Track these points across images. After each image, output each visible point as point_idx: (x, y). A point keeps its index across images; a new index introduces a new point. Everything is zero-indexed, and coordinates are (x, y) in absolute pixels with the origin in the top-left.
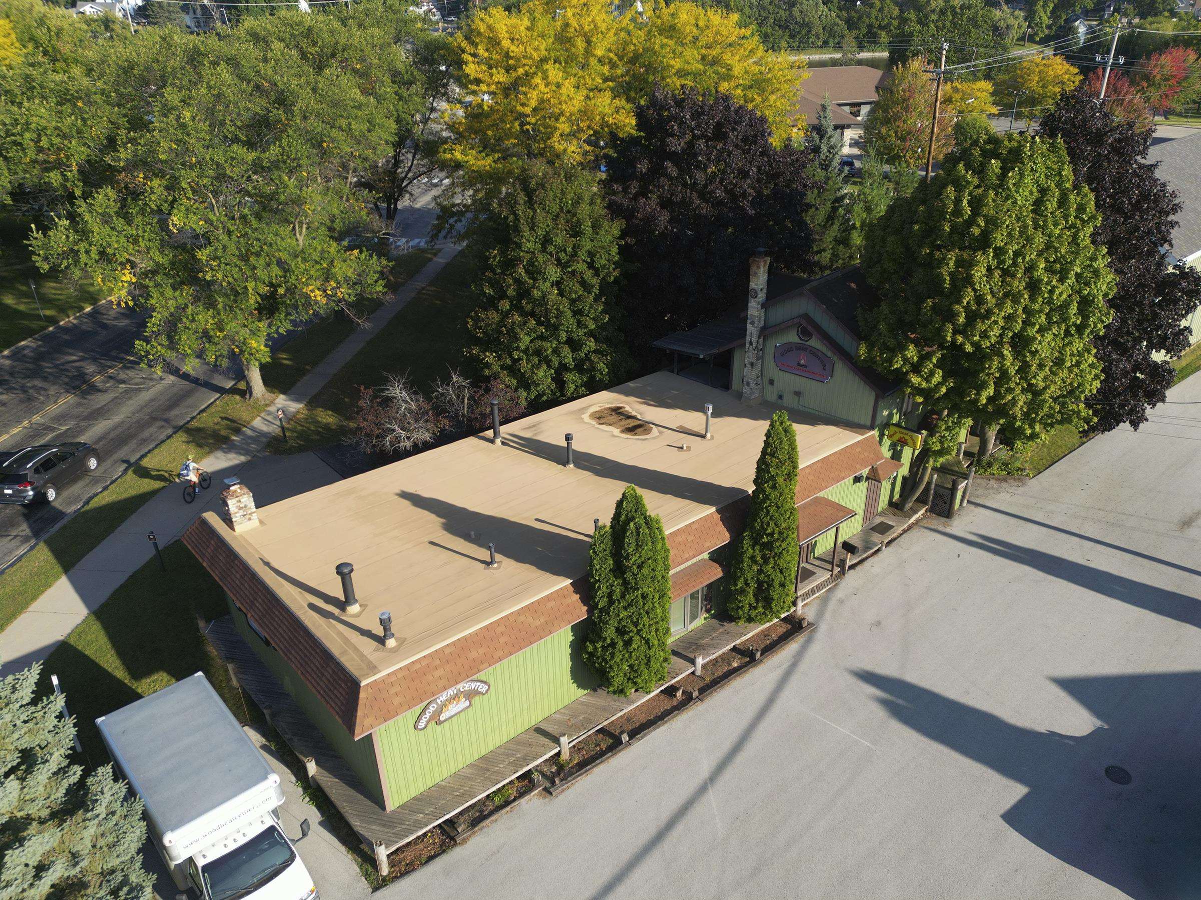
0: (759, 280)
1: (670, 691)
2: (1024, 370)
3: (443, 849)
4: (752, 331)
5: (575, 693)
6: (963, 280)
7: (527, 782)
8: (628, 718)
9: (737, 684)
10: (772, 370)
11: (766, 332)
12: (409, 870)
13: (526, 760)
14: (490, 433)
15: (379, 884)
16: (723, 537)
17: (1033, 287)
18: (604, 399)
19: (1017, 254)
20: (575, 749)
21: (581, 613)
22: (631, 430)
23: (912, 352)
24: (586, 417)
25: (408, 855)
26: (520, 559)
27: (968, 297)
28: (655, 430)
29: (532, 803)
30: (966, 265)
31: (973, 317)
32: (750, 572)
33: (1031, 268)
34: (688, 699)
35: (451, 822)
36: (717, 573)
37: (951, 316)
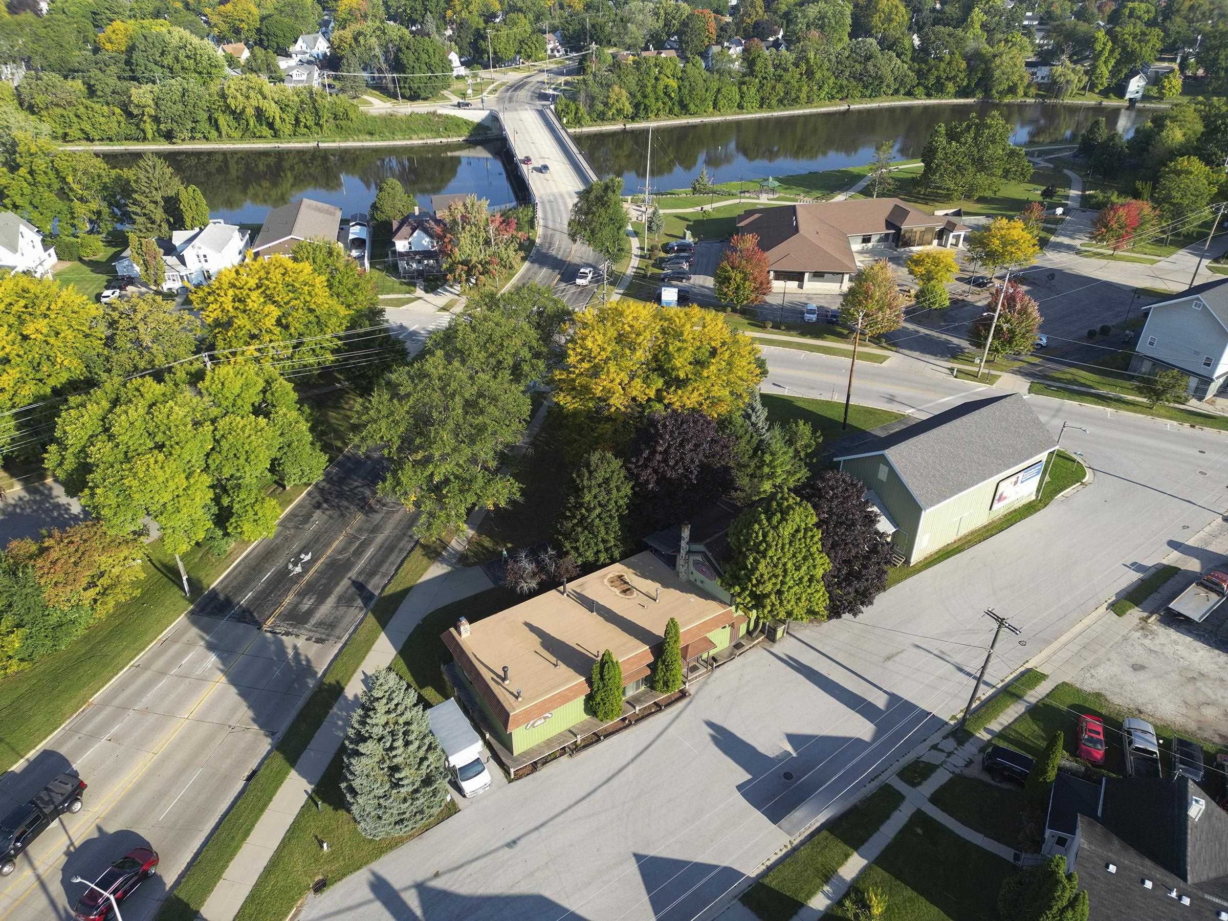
0: (686, 533)
1: (624, 720)
2: (781, 603)
3: (532, 772)
4: (683, 552)
5: (586, 717)
6: (755, 569)
7: (563, 751)
8: (605, 730)
9: (651, 720)
10: (692, 569)
11: (689, 552)
12: (520, 778)
13: (564, 742)
14: (561, 588)
15: (510, 781)
16: (652, 659)
17: (785, 571)
18: (617, 569)
19: (779, 559)
20: (583, 740)
21: (588, 691)
22: (624, 592)
23: (737, 589)
24: (606, 581)
25: (520, 773)
26: (568, 665)
27: (757, 574)
28: (636, 592)
29: (565, 759)
30: (757, 561)
31: (759, 582)
32: (660, 674)
33: (785, 565)
34: (630, 724)
35: (535, 763)
36: (648, 672)
37: (751, 581)
